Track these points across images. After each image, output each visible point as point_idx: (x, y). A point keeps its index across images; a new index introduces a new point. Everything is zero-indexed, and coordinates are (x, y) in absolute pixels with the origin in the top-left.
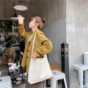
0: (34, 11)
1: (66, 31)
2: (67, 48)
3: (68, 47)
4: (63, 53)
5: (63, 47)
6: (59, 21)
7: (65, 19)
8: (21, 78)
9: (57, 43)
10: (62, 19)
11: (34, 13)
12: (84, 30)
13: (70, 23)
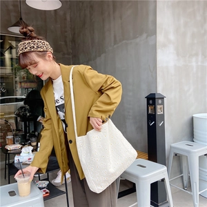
0: (65, 14)
1: (158, 66)
2: (160, 104)
3: (163, 104)
4: (152, 117)
5: (151, 102)
6: (138, 40)
7: (153, 37)
8: (47, 182)
9: (131, 94)
10: (145, 35)
11: (66, 19)
12: (194, 64)
13: (164, 46)
